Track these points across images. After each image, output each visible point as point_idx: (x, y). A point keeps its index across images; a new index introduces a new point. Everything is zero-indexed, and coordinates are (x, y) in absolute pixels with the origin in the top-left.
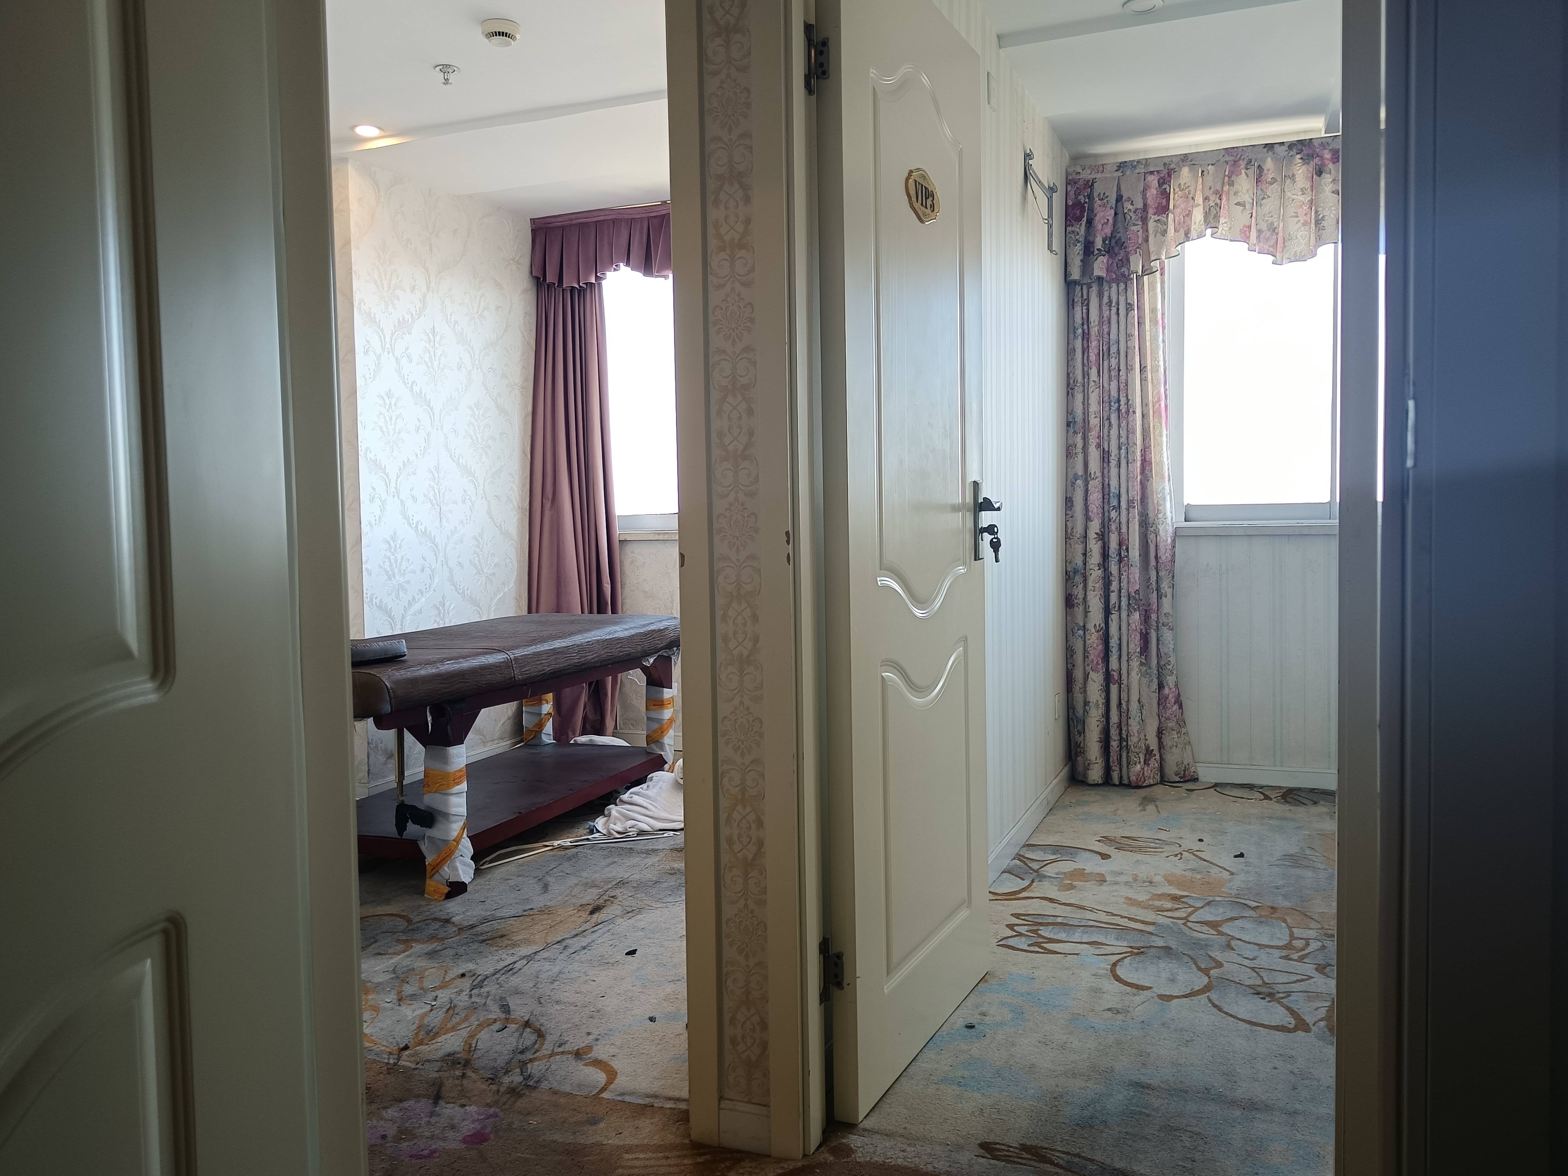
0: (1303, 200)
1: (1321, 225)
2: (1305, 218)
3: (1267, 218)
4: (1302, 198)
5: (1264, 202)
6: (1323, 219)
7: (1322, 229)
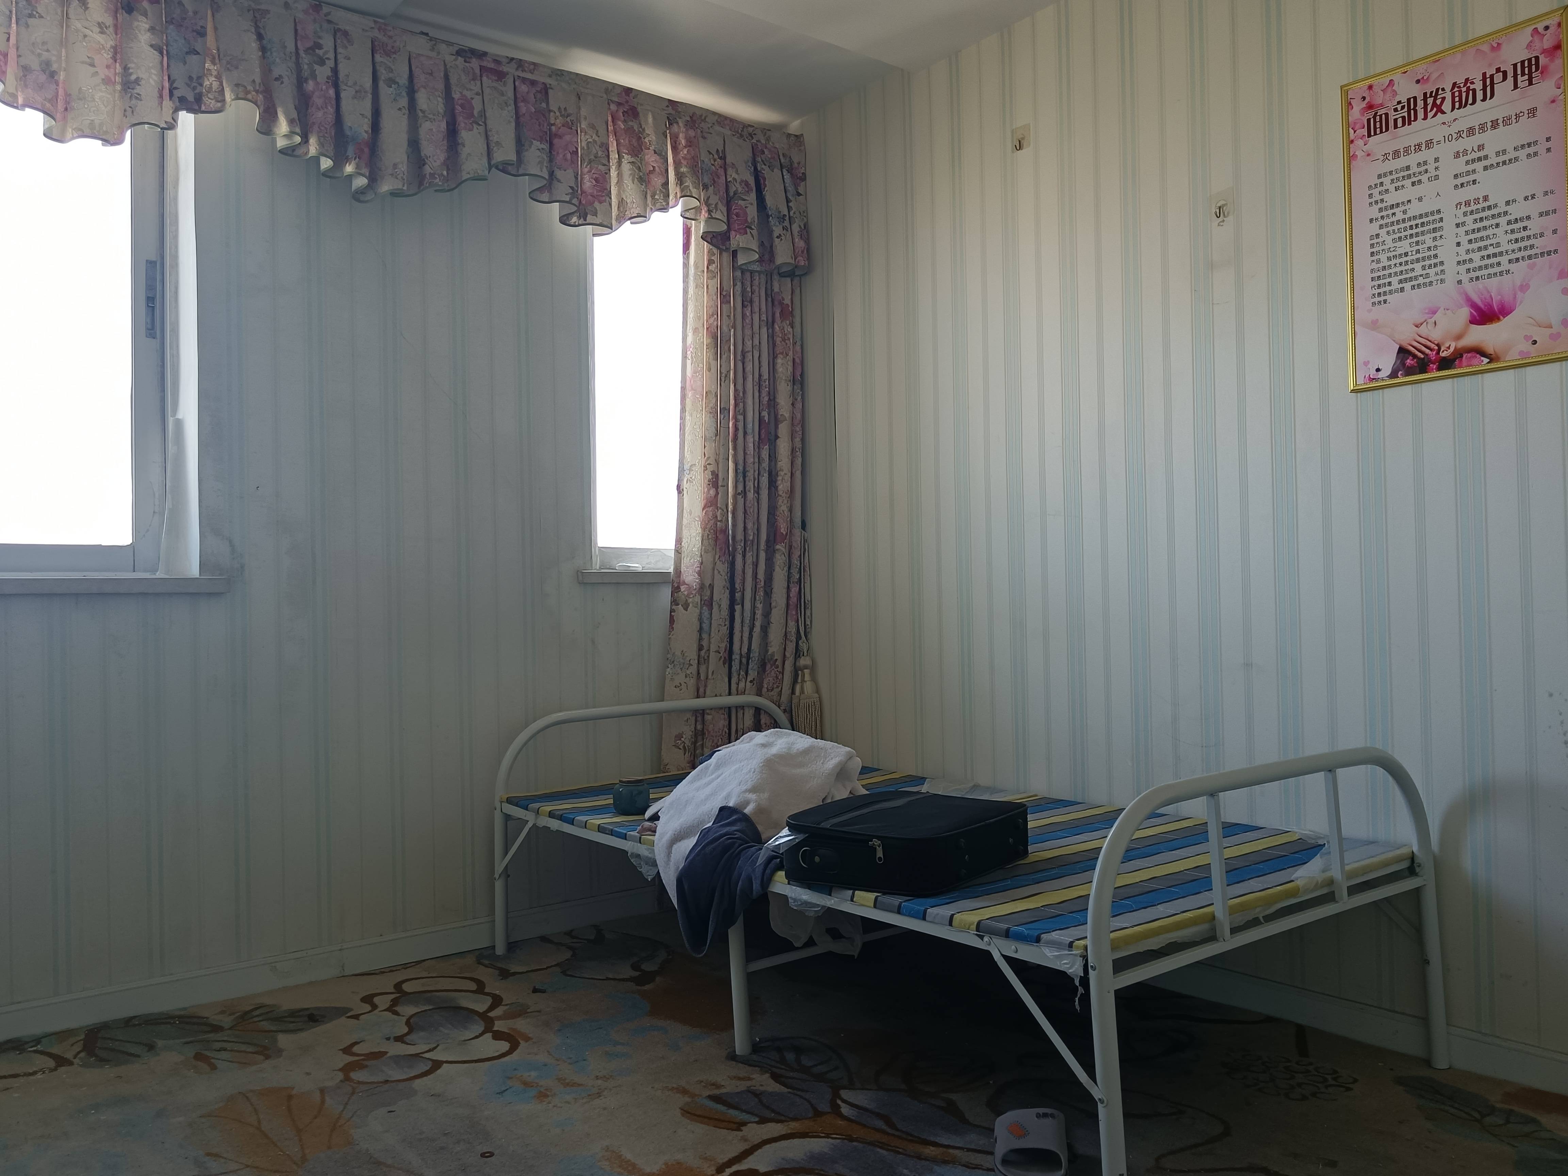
0: (102, 42)
1: (135, 91)
2: (106, 71)
3: (39, 51)
4: (100, 38)
5: (31, 21)
6: (137, 81)
7: (137, 98)
